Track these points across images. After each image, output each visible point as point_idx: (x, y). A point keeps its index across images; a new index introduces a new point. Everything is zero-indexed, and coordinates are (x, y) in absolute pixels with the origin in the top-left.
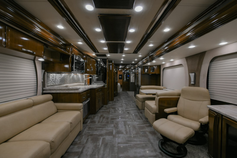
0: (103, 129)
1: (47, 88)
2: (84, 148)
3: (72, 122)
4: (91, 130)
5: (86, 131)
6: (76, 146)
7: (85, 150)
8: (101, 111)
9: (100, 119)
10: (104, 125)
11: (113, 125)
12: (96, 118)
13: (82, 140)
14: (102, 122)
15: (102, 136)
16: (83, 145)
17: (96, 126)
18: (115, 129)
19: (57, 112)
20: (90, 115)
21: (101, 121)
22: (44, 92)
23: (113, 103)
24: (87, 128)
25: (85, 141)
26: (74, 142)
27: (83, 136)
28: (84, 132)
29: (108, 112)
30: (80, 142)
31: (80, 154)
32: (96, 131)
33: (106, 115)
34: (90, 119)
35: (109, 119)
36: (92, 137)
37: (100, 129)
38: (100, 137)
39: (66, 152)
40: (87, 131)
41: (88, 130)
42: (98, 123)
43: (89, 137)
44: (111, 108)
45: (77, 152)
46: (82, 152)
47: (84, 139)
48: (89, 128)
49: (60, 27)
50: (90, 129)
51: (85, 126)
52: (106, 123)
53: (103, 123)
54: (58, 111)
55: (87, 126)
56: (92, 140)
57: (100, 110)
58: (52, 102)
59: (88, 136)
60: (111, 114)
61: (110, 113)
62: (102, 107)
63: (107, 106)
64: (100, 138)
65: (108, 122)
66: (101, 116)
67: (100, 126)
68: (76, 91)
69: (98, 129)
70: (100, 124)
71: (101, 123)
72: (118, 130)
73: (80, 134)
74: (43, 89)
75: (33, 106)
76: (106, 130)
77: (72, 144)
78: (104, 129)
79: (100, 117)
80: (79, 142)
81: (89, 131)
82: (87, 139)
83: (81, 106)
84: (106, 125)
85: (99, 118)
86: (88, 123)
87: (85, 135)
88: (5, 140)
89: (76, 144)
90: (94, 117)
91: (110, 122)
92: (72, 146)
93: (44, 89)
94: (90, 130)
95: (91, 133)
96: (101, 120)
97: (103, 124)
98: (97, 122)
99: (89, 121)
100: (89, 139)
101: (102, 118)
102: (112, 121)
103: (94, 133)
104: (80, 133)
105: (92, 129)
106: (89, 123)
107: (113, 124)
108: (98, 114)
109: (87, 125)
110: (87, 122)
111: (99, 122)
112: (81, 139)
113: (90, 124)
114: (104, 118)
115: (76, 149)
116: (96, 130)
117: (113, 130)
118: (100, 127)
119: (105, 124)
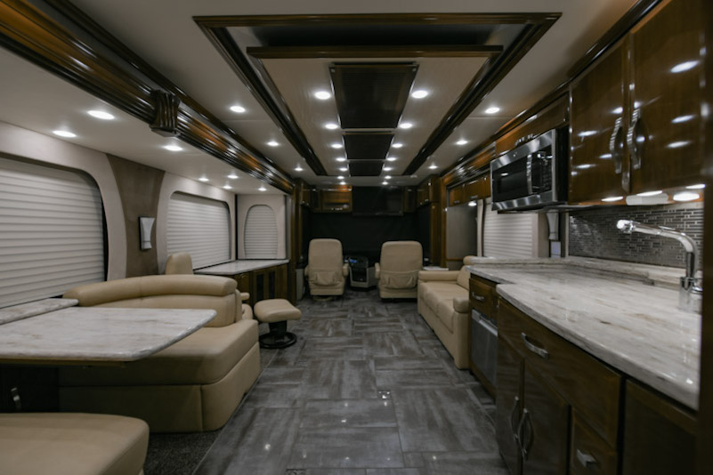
4: (434, 369)
10: (409, 384)
17: (432, 382)
18: (371, 371)
32: (418, 367)
36: (418, 356)
37: (412, 373)
38: (402, 356)
64: (399, 355)
67: (420, 381)
70: (425, 387)
72: (361, 370)
76: (393, 369)
78: (401, 373)
94: (437, 369)
95: (427, 362)
97: (412, 388)
116: (422, 369)
117: (376, 370)
118: (414, 377)
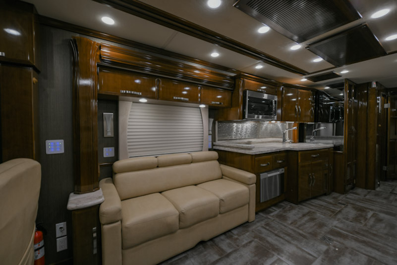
0: (292, 242)
1: (217, 143)
2: (235, 251)
3: (223, 199)
4: (268, 230)
5: (258, 226)
6: (228, 241)
7: (234, 255)
8: (316, 202)
9: (300, 218)
10: (301, 235)
11: (324, 248)
12: (294, 212)
13: (242, 237)
14: (300, 225)
15: (278, 254)
16: (238, 246)
17: (283, 227)
19: (222, 178)
20: (286, 203)
21: (299, 223)
22: (214, 147)
23: (367, 197)
24: (263, 223)
25: (245, 242)
26: (230, 233)
27: (248, 231)
28: (254, 227)
29: (333, 212)
30: (237, 239)
31: (224, 256)
32: (276, 237)
33: (322, 216)
34: (281, 209)
35: (325, 229)
36: (261, 242)
37: (287, 238)
38: (273, 253)
39: (212, 240)
40: (259, 228)
41: (263, 227)
42: (292, 223)
43: (256, 240)
44: (349, 206)
45: (222, 250)
46: (228, 255)
47: (245, 238)
48: (267, 225)
49: (215, 55)
50: (267, 228)
51: (263, 216)
52: (310, 233)
53: (302, 230)
54: (224, 177)
55: (266, 220)
56: (257, 247)
57: (313, 201)
58: (216, 163)
59: (254, 238)
60: (338, 220)
61: (339, 216)
62: (325, 195)
63: (342, 197)
64: (273, 255)
65: (314, 235)
66: (309, 213)
67: (290, 232)
68: (247, 152)
69: (282, 235)
70: (292, 228)
71: (298, 228)
73: (245, 225)
74: (212, 144)
75: (192, 162)
76: (299, 248)
77: (225, 233)
78: (295, 242)
79: (304, 215)
80: (236, 237)
81: (263, 230)
82: (250, 240)
83: (250, 178)
84: (305, 237)
85: (300, 215)
86: (272, 214)
87: (253, 231)
88: (160, 191)
89: (230, 237)
90: (292, 209)
91: (319, 237)
92: (224, 236)
93: (214, 143)
94: (265, 229)
95: (263, 235)
96: (303, 221)
97: (301, 232)
98: (290, 222)
99: (277, 211)
100: (253, 244)
101: (306, 218)
102: (332, 237)
103: (269, 239)
104: (248, 224)
105: (270, 229)
106: (273, 216)
107: (328, 245)
108: (304, 207)
109: (267, 218)
110: (272, 212)
111: (294, 223)
112: (243, 234)
113: (273, 219)
114: (313, 219)
115: (225, 244)
116: (276, 235)
117: (316, 258)
118: (289, 235)
119: (304, 234)
